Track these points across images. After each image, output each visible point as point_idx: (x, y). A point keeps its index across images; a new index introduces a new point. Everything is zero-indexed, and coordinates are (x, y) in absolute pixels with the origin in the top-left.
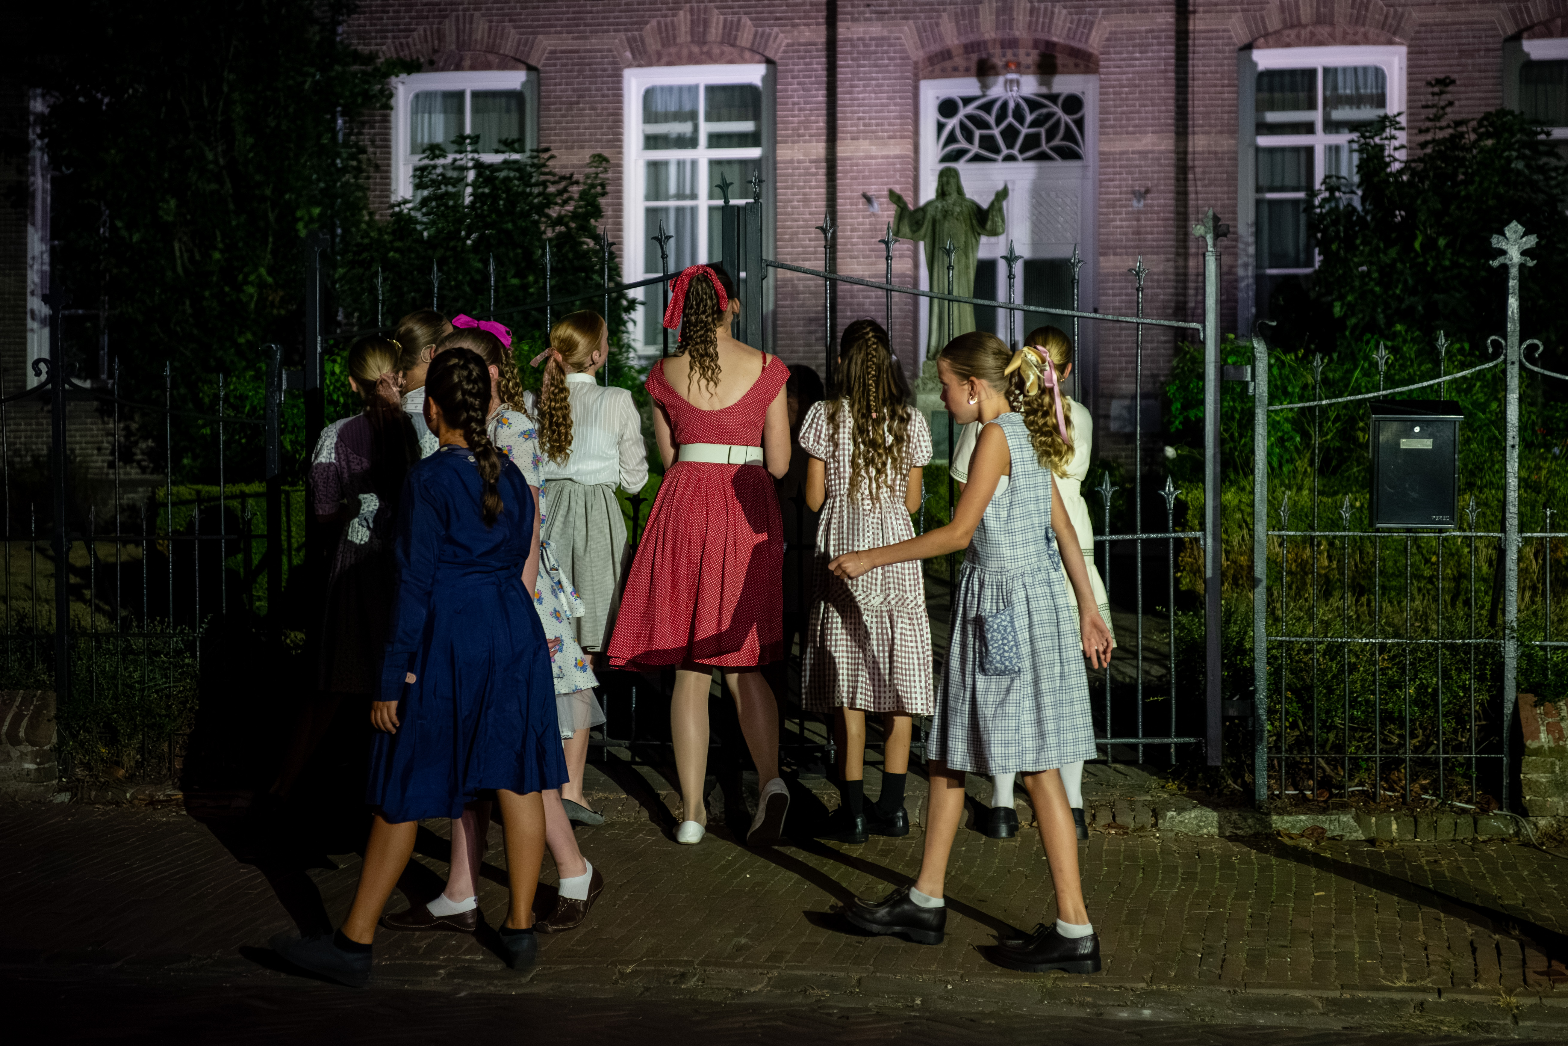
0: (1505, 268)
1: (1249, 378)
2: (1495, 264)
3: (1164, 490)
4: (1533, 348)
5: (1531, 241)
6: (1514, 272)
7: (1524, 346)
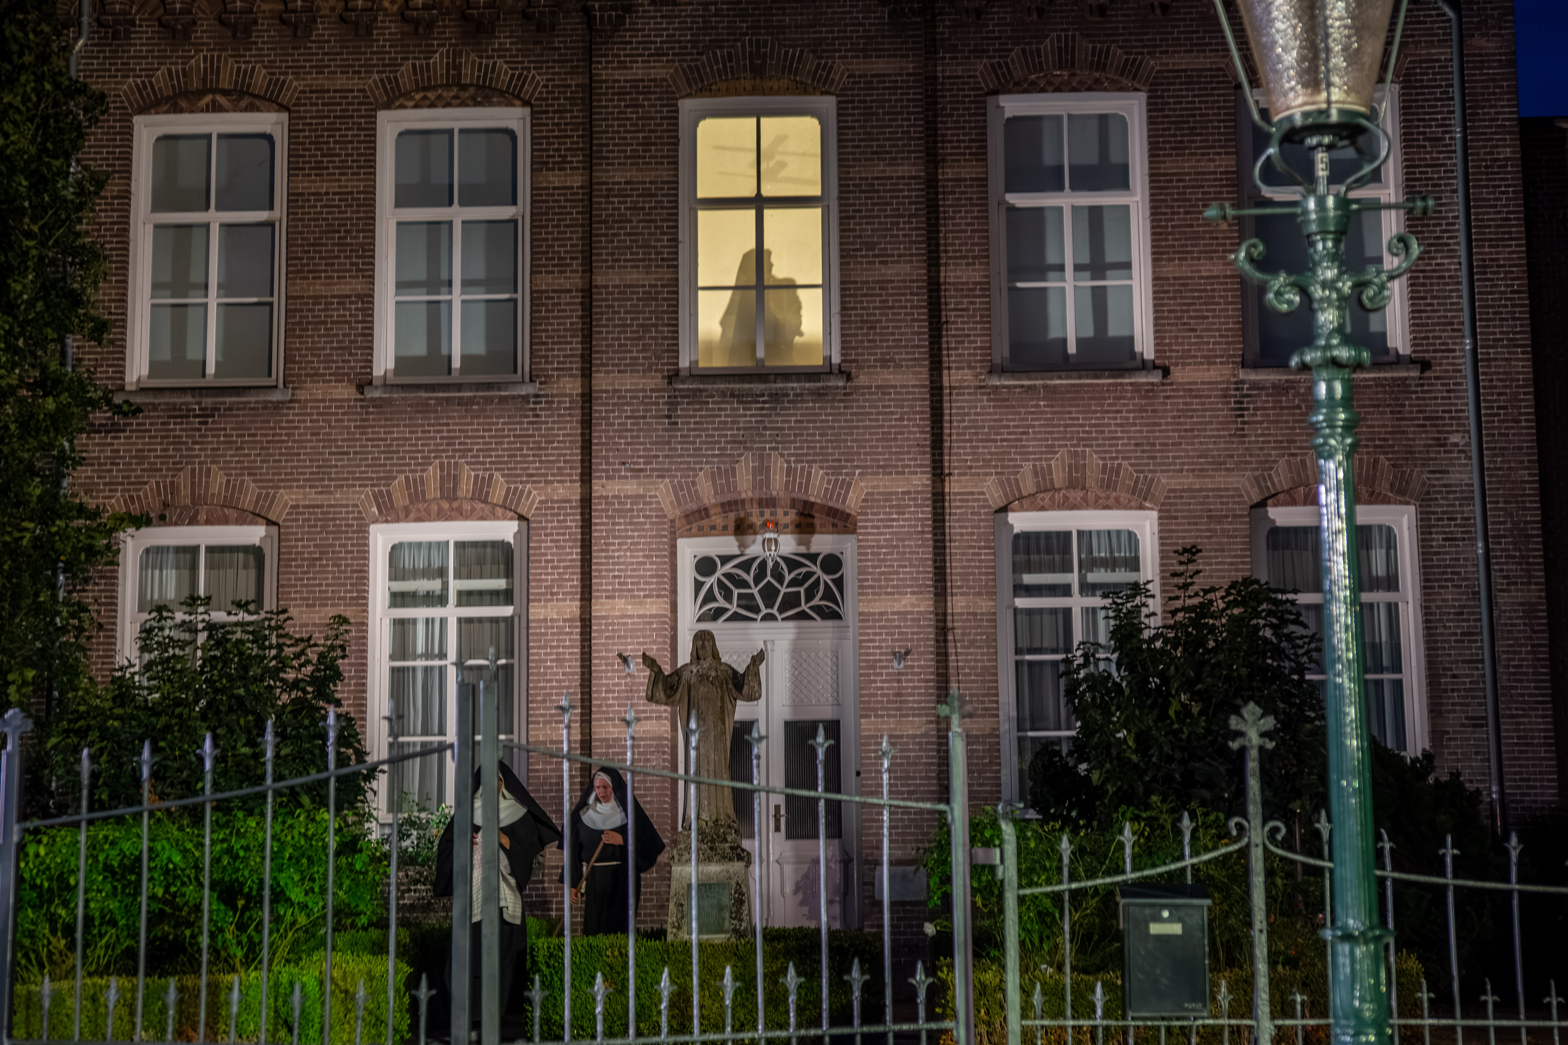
0: (1243, 750)
1: (998, 861)
2: (1234, 745)
3: (914, 976)
4: (1275, 830)
5: (1269, 722)
6: (1254, 753)
7: (1267, 829)
